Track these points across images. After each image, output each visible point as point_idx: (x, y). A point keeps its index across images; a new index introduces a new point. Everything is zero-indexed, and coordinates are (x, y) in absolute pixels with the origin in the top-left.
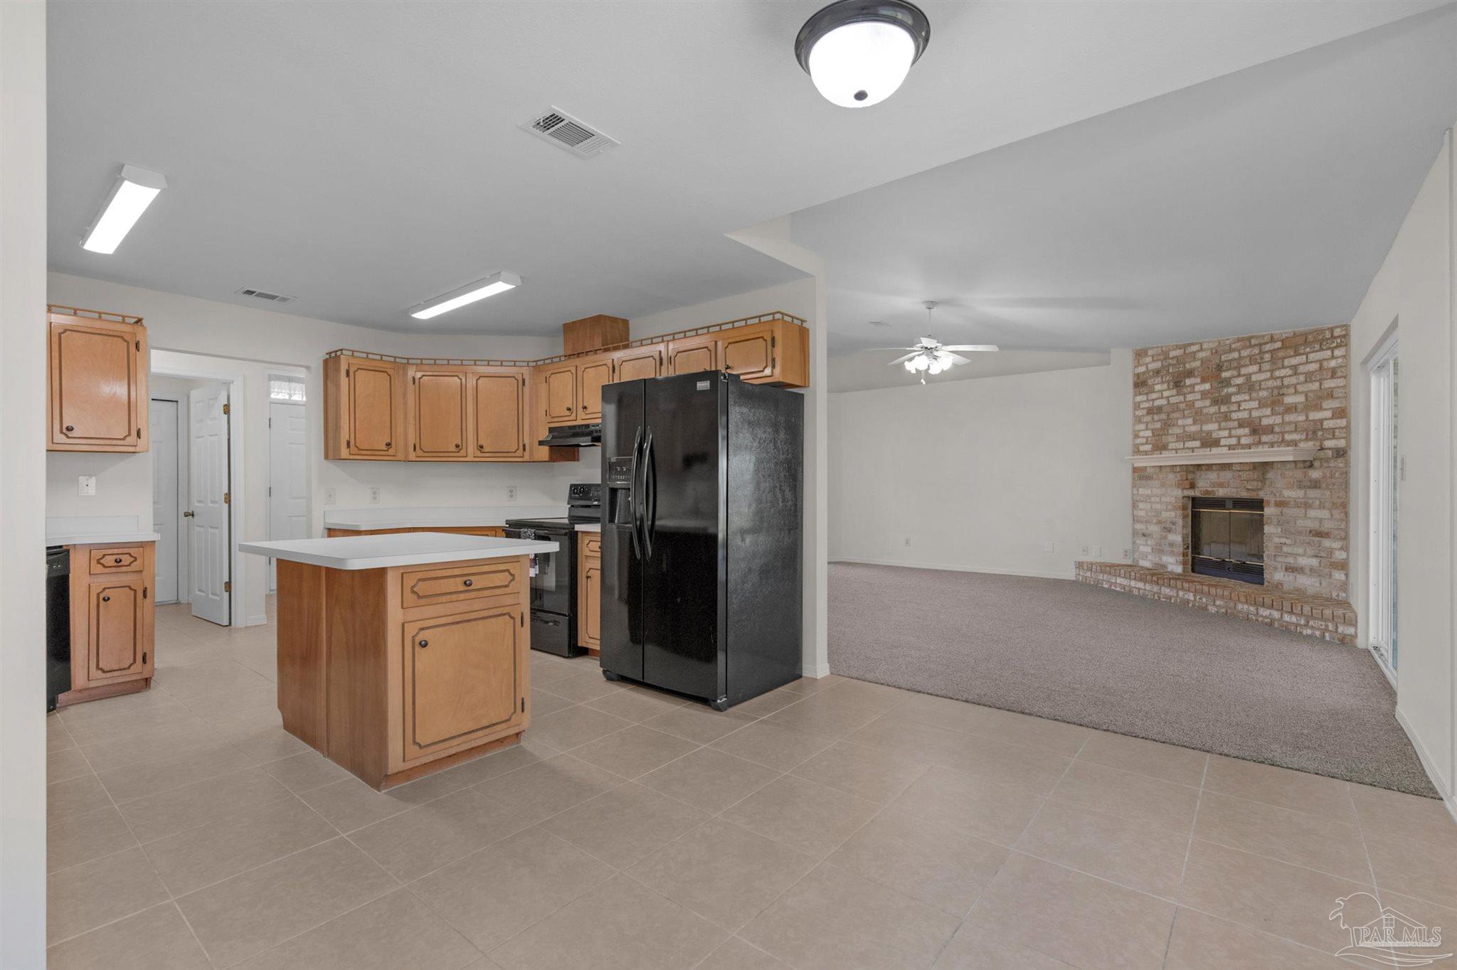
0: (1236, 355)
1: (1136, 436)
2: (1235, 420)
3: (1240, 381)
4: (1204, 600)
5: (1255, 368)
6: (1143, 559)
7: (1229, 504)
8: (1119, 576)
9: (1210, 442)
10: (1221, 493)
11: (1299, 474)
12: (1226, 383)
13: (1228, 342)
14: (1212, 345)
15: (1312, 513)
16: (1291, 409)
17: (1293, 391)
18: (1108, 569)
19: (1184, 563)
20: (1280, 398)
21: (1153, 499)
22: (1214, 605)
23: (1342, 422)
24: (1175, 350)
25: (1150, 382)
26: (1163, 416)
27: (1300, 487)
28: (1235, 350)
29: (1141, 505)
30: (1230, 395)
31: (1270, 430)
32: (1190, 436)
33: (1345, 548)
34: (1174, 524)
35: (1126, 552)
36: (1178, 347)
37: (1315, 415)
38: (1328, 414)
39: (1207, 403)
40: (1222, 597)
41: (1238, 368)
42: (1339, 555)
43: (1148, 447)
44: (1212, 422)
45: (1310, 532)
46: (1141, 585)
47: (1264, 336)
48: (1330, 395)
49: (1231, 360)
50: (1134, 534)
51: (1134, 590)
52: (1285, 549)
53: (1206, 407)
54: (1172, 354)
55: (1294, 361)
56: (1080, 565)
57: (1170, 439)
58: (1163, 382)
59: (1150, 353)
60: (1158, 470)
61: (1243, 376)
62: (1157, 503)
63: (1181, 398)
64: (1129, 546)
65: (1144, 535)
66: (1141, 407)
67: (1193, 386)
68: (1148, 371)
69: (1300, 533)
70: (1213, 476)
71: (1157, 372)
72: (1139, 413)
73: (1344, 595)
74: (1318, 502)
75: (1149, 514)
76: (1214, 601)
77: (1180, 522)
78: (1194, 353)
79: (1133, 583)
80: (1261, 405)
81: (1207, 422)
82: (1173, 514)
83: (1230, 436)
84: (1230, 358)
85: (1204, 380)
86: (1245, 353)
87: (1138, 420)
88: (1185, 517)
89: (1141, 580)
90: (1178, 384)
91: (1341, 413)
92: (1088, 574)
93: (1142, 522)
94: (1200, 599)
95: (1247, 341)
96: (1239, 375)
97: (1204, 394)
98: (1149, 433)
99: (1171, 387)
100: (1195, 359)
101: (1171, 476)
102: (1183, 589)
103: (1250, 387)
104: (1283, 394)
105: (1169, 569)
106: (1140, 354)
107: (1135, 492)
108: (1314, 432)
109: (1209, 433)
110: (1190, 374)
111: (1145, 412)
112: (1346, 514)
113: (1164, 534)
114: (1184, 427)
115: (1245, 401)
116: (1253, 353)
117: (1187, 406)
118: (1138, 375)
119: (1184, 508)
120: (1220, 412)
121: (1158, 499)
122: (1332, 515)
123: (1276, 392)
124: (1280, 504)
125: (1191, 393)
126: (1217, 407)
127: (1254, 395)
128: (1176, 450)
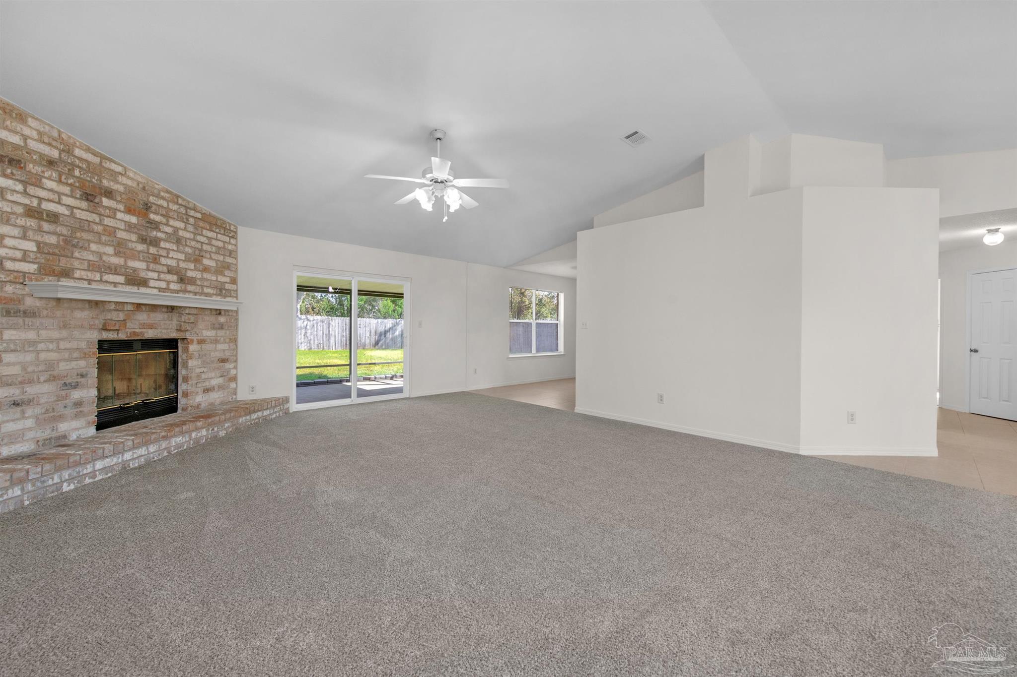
11: (212, 319)
15: (220, 347)
16: (206, 269)
17: (209, 257)
20: (200, 258)
23: (234, 287)
27: (213, 328)
31: (192, 281)
33: (235, 368)
37: (221, 279)
38: (227, 280)
42: (233, 372)
45: (218, 360)
47: (189, 202)
52: (203, 376)
55: (210, 234)
69: (213, 362)
74: (222, 339)
80: (187, 260)
91: (234, 281)
104: (202, 256)
108: (221, 290)
112: (236, 345)
122: (229, 347)
123: (197, 252)
124: (201, 342)
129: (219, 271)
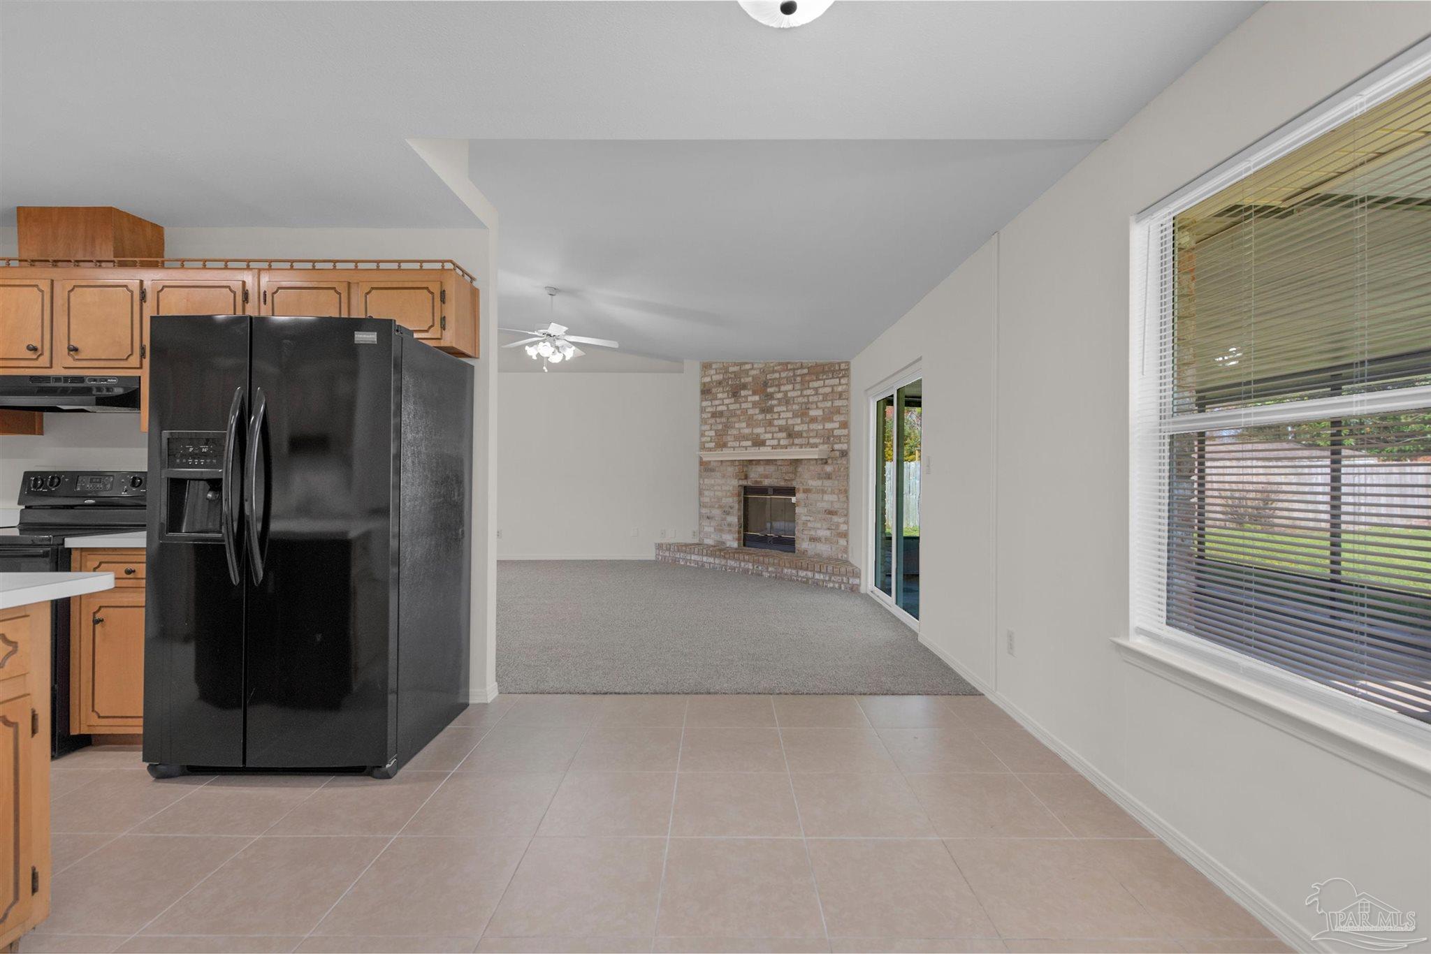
0: (777, 375)
1: (702, 435)
2: (777, 426)
3: (780, 396)
4: (760, 568)
5: (790, 387)
6: (707, 538)
7: (770, 491)
8: (694, 553)
9: (759, 443)
10: (766, 482)
11: (818, 468)
12: (770, 396)
13: (772, 365)
14: (761, 366)
15: (826, 497)
16: (814, 420)
17: (815, 407)
18: (684, 548)
19: (739, 540)
20: (807, 411)
21: (716, 488)
22: (767, 571)
23: (845, 432)
24: (734, 366)
25: (714, 390)
26: (724, 420)
27: (819, 479)
28: (776, 372)
29: (706, 493)
30: (772, 407)
31: (799, 434)
32: (744, 436)
33: (846, 523)
34: (731, 508)
35: (694, 532)
36: (735, 364)
37: (829, 426)
38: (837, 425)
39: (757, 411)
40: (773, 564)
41: (779, 386)
42: (843, 527)
43: (712, 445)
44: (760, 426)
45: (825, 511)
46: (711, 560)
47: (797, 363)
48: (838, 411)
49: (774, 379)
50: (700, 518)
51: (706, 564)
52: (809, 525)
53: (756, 414)
54: (731, 369)
55: (816, 384)
56: (659, 547)
57: (729, 438)
58: (723, 392)
59: (714, 366)
60: (720, 463)
61: (782, 392)
62: (719, 491)
63: (737, 406)
64: (696, 528)
65: (708, 518)
66: (707, 410)
67: (746, 397)
68: (712, 382)
69: (819, 512)
70: (760, 469)
71: (720, 383)
72: (705, 416)
73: (845, 556)
74: (830, 490)
75: (713, 500)
76: (768, 568)
77: (736, 506)
78: (748, 370)
79: (705, 559)
80: (795, 416)
81: (758, 426)
82: (731, 500)
83: (773, 439)
84: (773, 377)
85: (754, 393)
86: (784, 375)
87: (704, 421)
88: (739, 502)
89: (711, 555)
90: (735, 394)
91: (844, 425)
92: (667, 554)
93: (706, 507)
94: (757, 567)
95: (785, 366)
96: (779, 392)
97: (755, 404)
98: (713, 433)
99: (730, 396)
100: (748, 376)
101: (730, 469)
102: (744, 561)
103: (787, 401)
104: (809, 408)
105: (728, 545)
106: (706, 366)
107: (702, 482)
108: (828, 438)
109: (758, 435)
110: (744, 387)
111: (709, 415)
112: (847, 497)
113: (724, 516)
114: (739, 429)
115: (784, 411)
116: (789, 375)
117: (742, 412)
118: (704, 384)
119: (739, 495)
120: (766, 420)
121: (719, 488)
122: (839, 498)
123: (804, 406)
124: (807, 491)
125: (745, 402)
126: (763, 415)
127: (790, 407)
128: (734, 448)
129: (828, 418)
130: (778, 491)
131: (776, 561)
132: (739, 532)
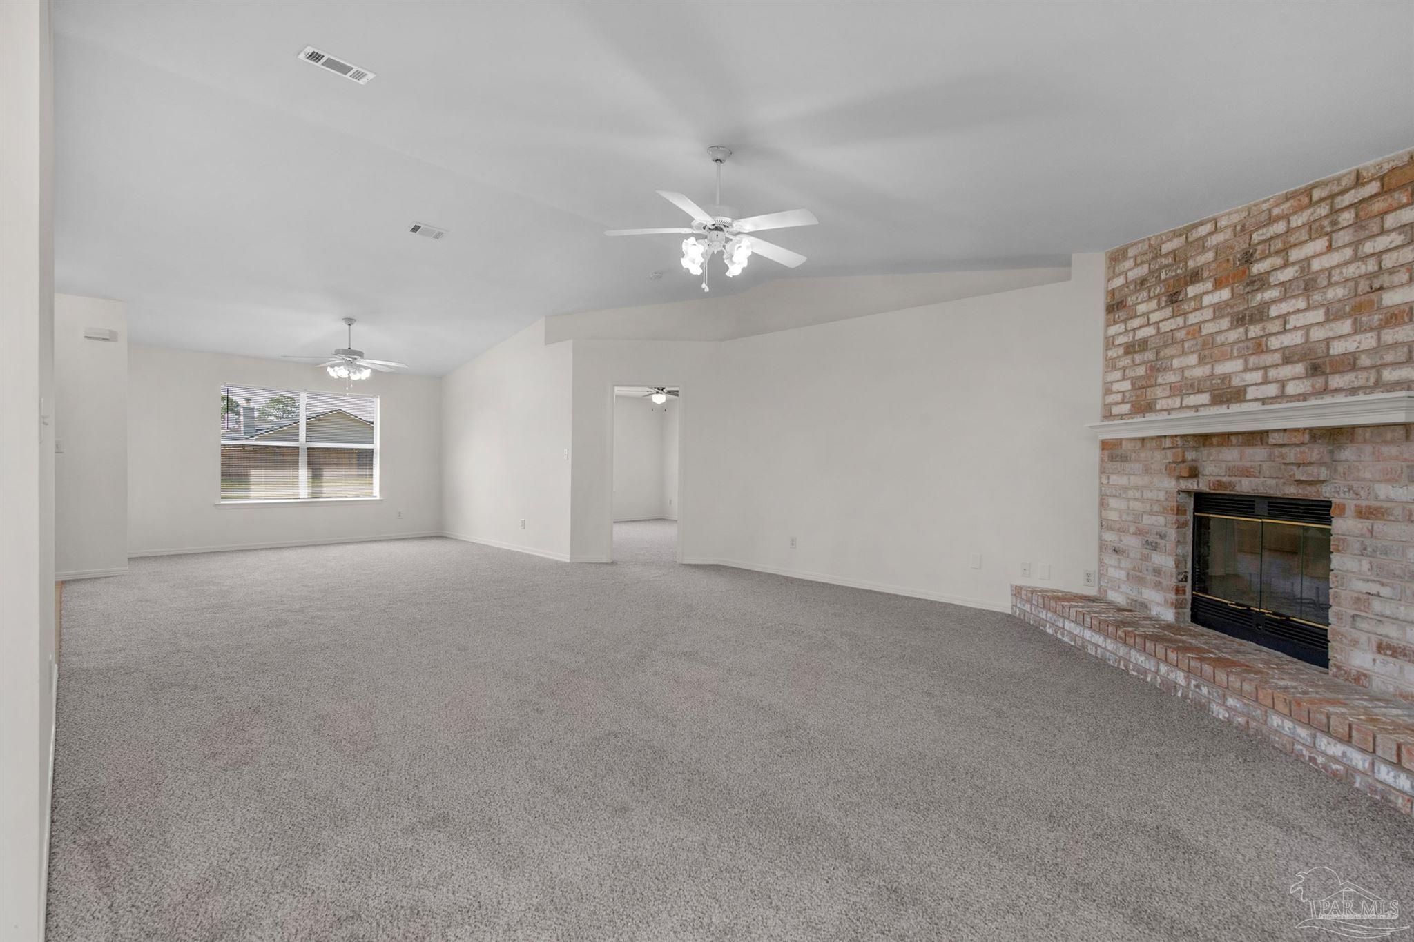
0: (1280, 227)
1: (1108, 391)
2: (1276, 350)
3: (1287, 274)
4: (1205, 690)
5: (1320, 244)
7: (1261, 508)
8: (1068, 618)
9: (1228, 394)
10: (1245, 486)
12: (1262, 282)
13: (1265, 207)
14: (1235, 218)
21: (1131, 494)
22: (1224, 705)
24: (1170, 240)
25: (1130, 301)
26: (1150, 355)
28: (1279, 218)
29: (1113, 502)
30: (1267, 305)
32: (1192, 385)
34: (1162, 536)
35: (1088, 575)
36: (1176, 234)
39: (1225, 323)
40: (1240, 693)
41: (1284, 251)
43: (1125, 408)
44: (1232, 358)
46: (1099, 639)
49: (1272, 238)
50: (1101, 548)
51: (1089, 647)
53: (1221, 332)
54: (1166, 248)
56: (1017, 591)
57: (1159, 392)
58: (1150, 299)
59: (1131, 253)
60: (1139, 444)
61: (1294, 264)
62: (1135, 499)
63: (1180, 321)
64: (1093, 567)
65: (1115, 551)
66: (1117, 343)
67: (1199, 297)
68: (1127, 284)
70: (1231, 455)
71: (1142, 282)
72: (1112, 353)
75: (1124, 517)
76: (1225, 699)
77: (1172, 534)
78: (1203, 239)
79: (1088, 634)
81: (1224, 358)
82: (1161, 520)
83: (1266, 382)
84: (1269, 235)
85: (1218, 285)
86: (1297, 221)
87: (1111, 365)
88: (1181, 526)
89: (1099, 631)
90: (1174, 298)
92: (1027, 607)
93: (1112, 530)
94: (1197, 686)
95: (1304, 197)
96: (1286, 265)
97: (1219, 310)
98: (1127, 385)
99: (1163, 304)
100: (1204, 250)
101: (1158, 455)
102: (1166, 661)
103: (1308, 284)
106: (1116, 258)
107: (1105, 482)
109: (1226, 378)
110: (1195, 277)
111: (1121, 351)
113: (1146, 552)
114: (1182, 370)
115: (1298, 311)
116: (1316, 216)
117: (1188, 333)
118: (1112, 293)
119: (1180, 511)
120: (1247, 339)
121: (1138, 495)
125: (1195, 310)
126: (1241, 330)
127: (1317, 297)
128: (1169, 411)
130: (1280, 507)
131: (1246, 687)
132: (1178, 591)
